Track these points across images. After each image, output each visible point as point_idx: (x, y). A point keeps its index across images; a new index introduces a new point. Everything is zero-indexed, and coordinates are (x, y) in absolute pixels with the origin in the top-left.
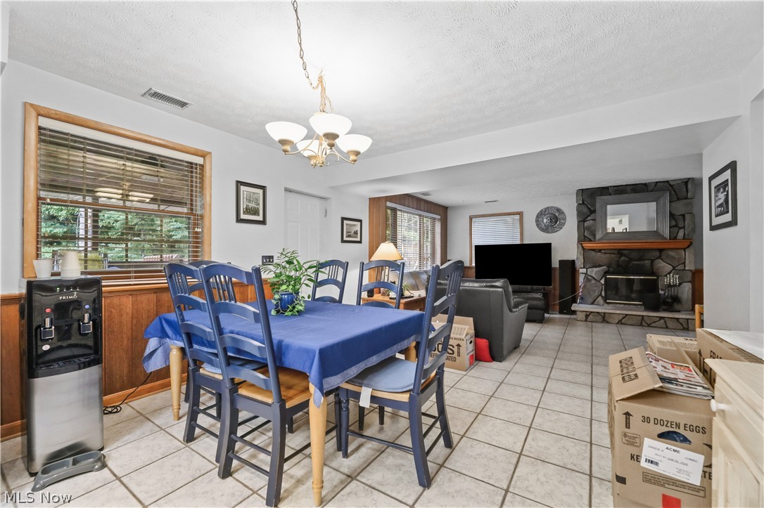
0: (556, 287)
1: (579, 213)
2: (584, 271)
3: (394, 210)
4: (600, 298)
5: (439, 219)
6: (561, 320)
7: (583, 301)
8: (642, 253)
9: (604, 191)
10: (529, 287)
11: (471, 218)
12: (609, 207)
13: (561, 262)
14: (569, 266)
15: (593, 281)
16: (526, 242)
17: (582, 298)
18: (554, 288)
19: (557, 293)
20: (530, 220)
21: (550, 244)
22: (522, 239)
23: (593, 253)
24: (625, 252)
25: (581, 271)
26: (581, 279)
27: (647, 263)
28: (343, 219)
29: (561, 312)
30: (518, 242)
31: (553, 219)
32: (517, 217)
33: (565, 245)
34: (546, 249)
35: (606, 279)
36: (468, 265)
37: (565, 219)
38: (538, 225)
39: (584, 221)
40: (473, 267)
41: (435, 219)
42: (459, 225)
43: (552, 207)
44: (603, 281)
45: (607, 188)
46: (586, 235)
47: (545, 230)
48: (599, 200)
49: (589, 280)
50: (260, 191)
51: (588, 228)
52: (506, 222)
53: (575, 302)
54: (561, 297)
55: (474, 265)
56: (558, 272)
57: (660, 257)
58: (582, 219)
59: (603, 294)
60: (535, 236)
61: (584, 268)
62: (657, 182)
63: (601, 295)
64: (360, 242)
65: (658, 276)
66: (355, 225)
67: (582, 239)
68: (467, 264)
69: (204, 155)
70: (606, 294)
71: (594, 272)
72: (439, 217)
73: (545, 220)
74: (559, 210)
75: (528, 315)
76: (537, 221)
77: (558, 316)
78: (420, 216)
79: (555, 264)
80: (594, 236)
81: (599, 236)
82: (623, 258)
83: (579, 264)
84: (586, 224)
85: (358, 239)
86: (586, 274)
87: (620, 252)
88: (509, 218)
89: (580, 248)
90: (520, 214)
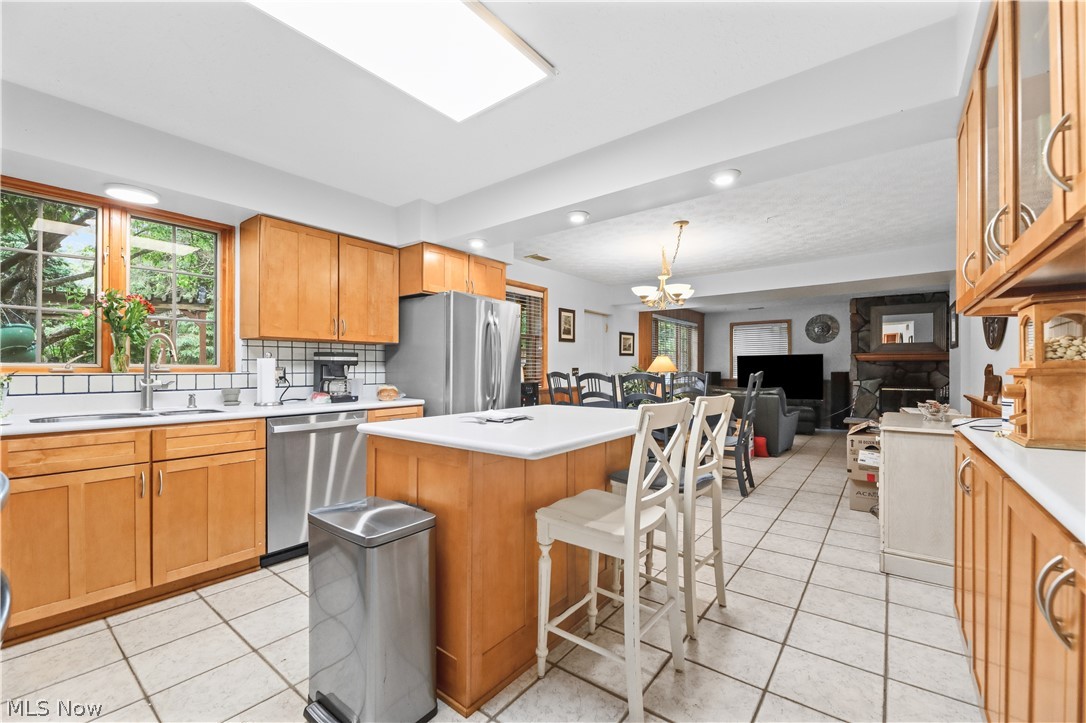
0: (827, 401)
1: (853, 323)
2: (858, 383)
3: (656, 321)
4: (874, 411)
5: (696, 328)
6: (832, 434)
7: (856, 414)
8: (919, 364)
9: (880, 301)
10: (798, 401)
11: (732, 326)
12: (884, 317)
13: (834, 374)
14: (842, 379)
15: (868, 394)
16: (795, 353)
17: (855, 412)
18: (826, 402)
19: (829, 408)
20: (799, 329)
21: (821, 356)
22: (790, 349)
23: (868, 365)
24: (901, 364)
25: (855, 383)
26: (855, 392)
27: (924, 375)
28: (621, 333)
29: (833, 427)
30: (786, 353)
31: (824, 328)
32: (785, 325)
33: (838, 355)
34: (816, 361)
35: (881, 391)
36: (728, 378)
37: (838, 329)
38: (808, 335)
39: (858, 331)
40: (734, 380)
41: (691, 327)
42: (718, 333)
43: (824, 315)
44: (877, 394)
45: (883, 298)
46: (859, 346)
47: (817, 339)
48: (874, 310)
49: (863, 393)
50: (571, 315)
51: (863, 339)
52: (772, 331)
53: (847, 414)
54: (833, 411)
55: (735, 377)
56: (829, 385)
57: (937, 369)
58: (856, 329)
59: (878, 407)
60: (805, 346)
61: (858, 380)
62: (934, 293)
63: (875, 408)
64: (633, 355)
65: (935, 389)
66: (629, 339)
67: (856, 350)
68: (726, 375)
69: (543, 290)
70: (881, 407)
71: (868, 384)
72: (696, 325)
73: (816, 330)
74: (832, 318)
75: (798, 426)
76: (807, 330)
77: (829, 430)
78: (677, 324)
79: (827, 376)
80: (869, 347)
81: (873, 347)
82: (898, 371)
83: (853, 376)
84: (861, 334)
85: (631, 352)
86: (860, 386)
87: (895, 364)
88: (776, 327)
89: (854, 361)
90: (789, 322)
